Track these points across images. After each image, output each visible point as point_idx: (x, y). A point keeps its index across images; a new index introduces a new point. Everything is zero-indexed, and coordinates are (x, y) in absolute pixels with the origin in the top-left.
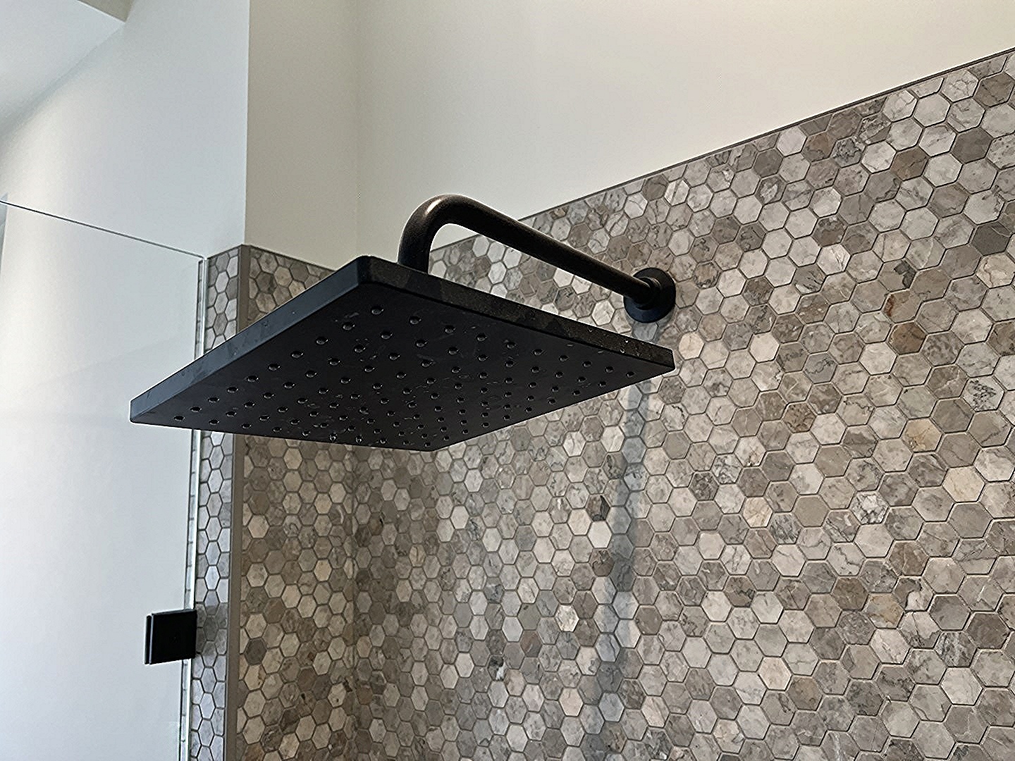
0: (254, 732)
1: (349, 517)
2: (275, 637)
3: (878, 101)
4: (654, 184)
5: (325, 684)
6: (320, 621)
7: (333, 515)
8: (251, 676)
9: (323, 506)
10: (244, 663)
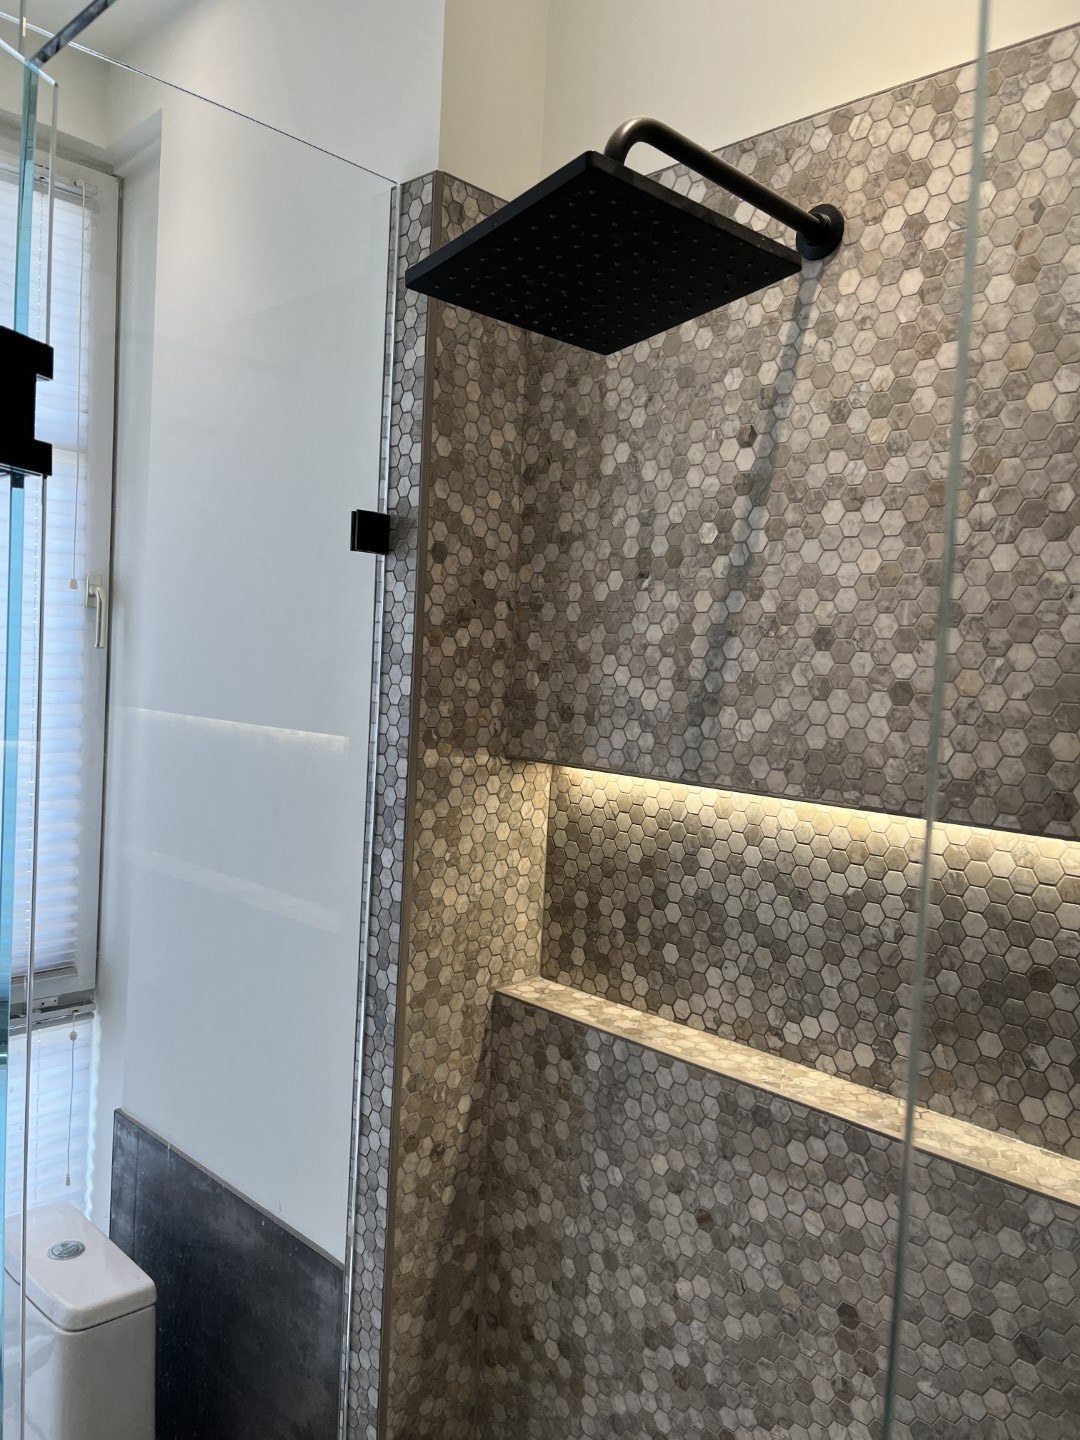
0: (437, 618)
1: (519, 457)
2: (455, 546)
3: (1046, 40)
4: (840, 118)
5: (491, 597)
6: (490, 542)
7: (505, 452)
8: (436, 572)
9: (497, 441)
10: (430, 560)
